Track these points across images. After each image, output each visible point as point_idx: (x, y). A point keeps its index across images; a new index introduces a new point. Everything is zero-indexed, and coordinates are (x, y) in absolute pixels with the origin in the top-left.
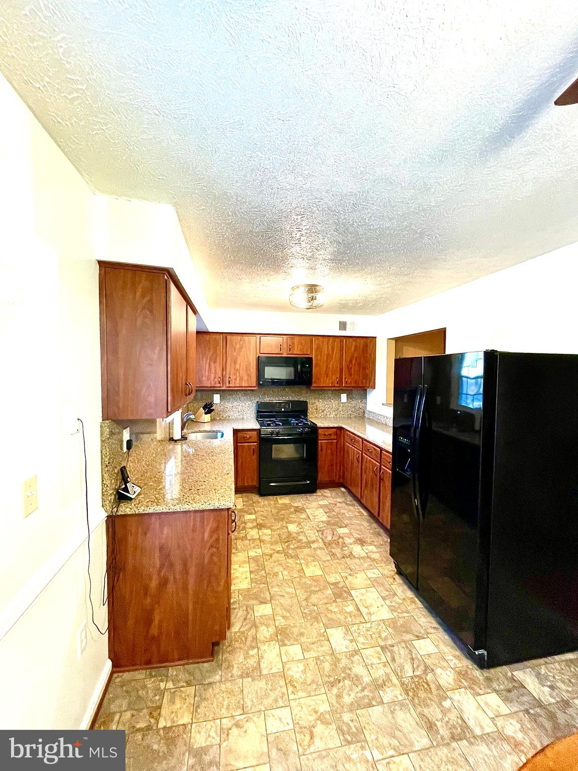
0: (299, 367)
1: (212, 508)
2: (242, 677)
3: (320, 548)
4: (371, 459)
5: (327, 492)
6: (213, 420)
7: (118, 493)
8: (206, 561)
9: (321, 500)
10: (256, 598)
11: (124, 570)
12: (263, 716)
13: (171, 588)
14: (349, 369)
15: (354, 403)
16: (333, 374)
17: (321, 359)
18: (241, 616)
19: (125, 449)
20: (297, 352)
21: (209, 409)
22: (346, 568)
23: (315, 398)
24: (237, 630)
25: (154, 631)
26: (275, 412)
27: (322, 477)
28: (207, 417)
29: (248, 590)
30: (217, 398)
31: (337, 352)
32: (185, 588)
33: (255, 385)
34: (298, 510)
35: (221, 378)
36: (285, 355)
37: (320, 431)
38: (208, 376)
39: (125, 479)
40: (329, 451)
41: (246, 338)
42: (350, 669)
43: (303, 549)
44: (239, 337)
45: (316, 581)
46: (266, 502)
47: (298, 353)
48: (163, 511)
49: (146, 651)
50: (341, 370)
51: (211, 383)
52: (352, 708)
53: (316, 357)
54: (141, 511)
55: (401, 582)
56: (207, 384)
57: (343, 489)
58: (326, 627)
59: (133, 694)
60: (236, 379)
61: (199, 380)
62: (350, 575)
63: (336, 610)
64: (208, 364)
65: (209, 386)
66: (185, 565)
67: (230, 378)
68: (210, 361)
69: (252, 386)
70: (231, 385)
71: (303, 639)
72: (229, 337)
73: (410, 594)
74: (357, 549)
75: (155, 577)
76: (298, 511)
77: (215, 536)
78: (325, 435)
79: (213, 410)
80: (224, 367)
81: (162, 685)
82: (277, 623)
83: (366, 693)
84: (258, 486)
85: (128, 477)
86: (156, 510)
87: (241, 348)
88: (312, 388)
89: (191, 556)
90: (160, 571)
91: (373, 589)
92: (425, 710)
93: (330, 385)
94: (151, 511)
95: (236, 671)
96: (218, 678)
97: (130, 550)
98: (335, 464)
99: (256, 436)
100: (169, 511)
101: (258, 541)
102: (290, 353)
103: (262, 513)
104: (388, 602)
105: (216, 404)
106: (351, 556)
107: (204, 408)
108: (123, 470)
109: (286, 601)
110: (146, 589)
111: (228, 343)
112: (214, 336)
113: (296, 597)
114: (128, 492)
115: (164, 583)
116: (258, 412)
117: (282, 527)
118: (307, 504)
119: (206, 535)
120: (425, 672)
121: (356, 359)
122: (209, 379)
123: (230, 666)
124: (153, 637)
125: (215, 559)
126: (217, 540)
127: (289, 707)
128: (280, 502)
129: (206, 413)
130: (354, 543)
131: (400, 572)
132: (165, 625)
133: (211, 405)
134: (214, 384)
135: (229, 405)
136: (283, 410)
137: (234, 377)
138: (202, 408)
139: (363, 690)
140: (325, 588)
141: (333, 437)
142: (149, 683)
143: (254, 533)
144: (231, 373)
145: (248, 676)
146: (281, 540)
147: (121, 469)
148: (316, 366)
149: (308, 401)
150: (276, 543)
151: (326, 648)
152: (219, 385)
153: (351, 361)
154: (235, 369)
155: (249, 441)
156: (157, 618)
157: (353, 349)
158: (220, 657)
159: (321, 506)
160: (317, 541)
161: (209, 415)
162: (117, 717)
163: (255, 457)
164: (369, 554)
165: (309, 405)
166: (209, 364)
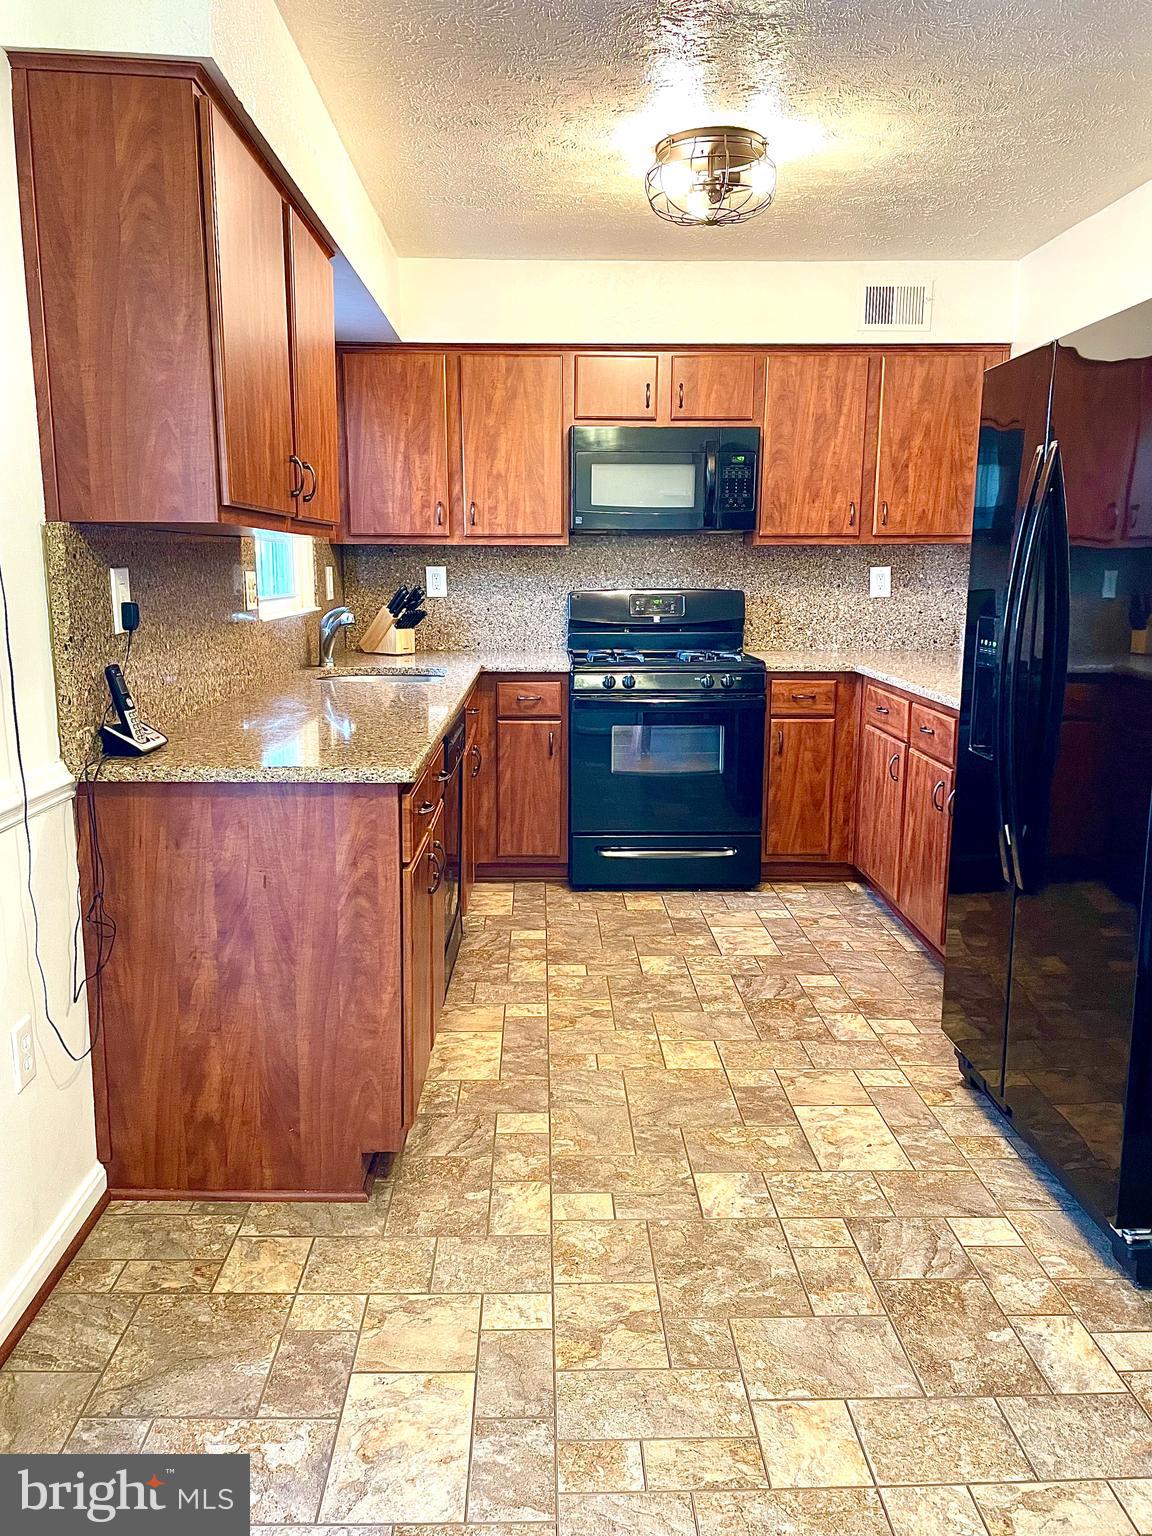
0: (711, 465)
1: (352, 779)
2: (436, 1233)
3: (731, 1014)
4: (931, 761)
5: (796, 893)
6: (423, 649)
7: (102, 733)
8: (342, 930)
9: (770, 908)
10: (509, 1102)
11: (127, 930)
12: (477, 1302)
13: (248, 995)
14: (899, 469)
15: (915, 599)
16: (835, 490)
17: (792, 435)
18: (458, 1130)
19: (118, 628)
20: (709, 407)
21: (409, 609)
22: (801, 1061)
23: (774, 583)
24: (442, 1153)
25: (210, 1104)
26: (632, 628)
27: (780, 838)
28: (402, 639)
29: (489, 1085)
30: (436, 581)
31: (855, 406)
32: (288, 1001)
33: (558, 532)
34: (685, 927)
35: (446, 504)
36: (663, 422)
37: (778, 687)
38: (402, 498)
39: (119, 703)
40: (808, 756)
41: (527, 362)
42: (740, 1249)
43: (675, 1014)
44: (502, 361)
45: (696, 1081)
46: (587, 905)
47: (711, 414)
48: (219, 779)
49: (191, 1153)
50: (868, 477)
51: (412, 523)
52: (718, 1313)
53: (777, 425)
54: (162, 774)
55: (969, 1102)
56: (401, 524)
57: (854, 886)
58: (694, 1168)
59: (159, 1236)
60: (493, 509)
61: (374, 513)
62: (807, 1075)
63: (735, 1140)
64: (400, 457)
65: (407, 531)
66: (285, 937)
67: (473, 504)
68: (407, 447)
69: (548, 532)
70: (479, 531)
71: (621, 1186)
72: (468, 360)
73: (985, 1128)
74: (852, 1025)
75: (208, 963)
76: (682, 930)
77: (365, 865)
78: (795, 699)
79: (423, 614)
80: (456, 466)
81: (230, 1229)
82: (556, 1151)
83: (770, 1292)
84: (564, 859)
85: (128, 696)
86: (201, 776)
87: (512, 396)
88: (758, 542)
89: (301, 917)
90: (219, 948)
91: (872, 1110)
92: (928, 1339)
93: (825, 532)
94: (186, 777)
95: (422, 1222)
96: (374, 1229)
97: (140, 883)
98: (827, 799)
99: (557, 696)
100: (235, 781)
101: (543, 989)
102: (681, 413)
103: (567, 929)
104: (904, 1139)
105: (435, 599)
106: (827, 1035)
107: (394, 608)
108: (112, 675)
109: (594, 1113)
110: (185, 995)
111: (466, 382)
112: (421, 358)
113: (625, 1108)
114: (131, 737)
115: (231, 980)
116: (573, 625)
117: (623, 964)
118: (718, 916)
119: (341, 860)
120: (963, 1276)
121: (927, 434)
122: (404, 511)
123: (410, 1214)
124: (208, 1122)
125: (367, 927)
126: (371, 876)
127: (550, 1296)
128: (632, 905)
129: (400, 625)
130: (845, 1010)
131: (972, 1084)
132: (237, 1091)
133: (417, 596)
134: (422, 527)
135: (476, 603)
136: (657, 619)
137: (490, 502)
138: (385, 610)
139: (764, 1287)
140: (721, 1096)
141: (822, 706)
142: (200, 1224)
143: (534, 971)
144: (479, 489)
145: (454, 1233)
146: (611, 990)
147: (108, 670)
148: (774, 460)
149: (747, 593)
150: (596, 994)
151: (686, 1206)
152: (438, 530)
153: (905, 442)
154: (490, 474)
155: (535, 712)
156: (215, 1070)
157: (916, 392)
158: (387, 1197)
159: (764, 923)
160: (727, 998)
161: (411, 632)
162: (117, 1267)
163: (554, 767)
164: (885, 1038)
165: (749, 606)
166: (406, 458)
